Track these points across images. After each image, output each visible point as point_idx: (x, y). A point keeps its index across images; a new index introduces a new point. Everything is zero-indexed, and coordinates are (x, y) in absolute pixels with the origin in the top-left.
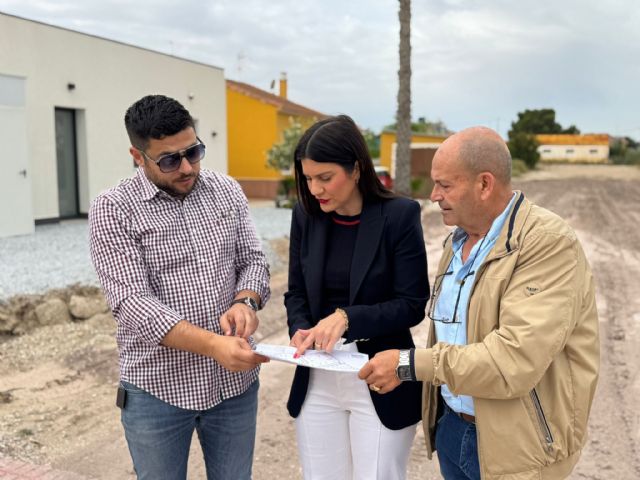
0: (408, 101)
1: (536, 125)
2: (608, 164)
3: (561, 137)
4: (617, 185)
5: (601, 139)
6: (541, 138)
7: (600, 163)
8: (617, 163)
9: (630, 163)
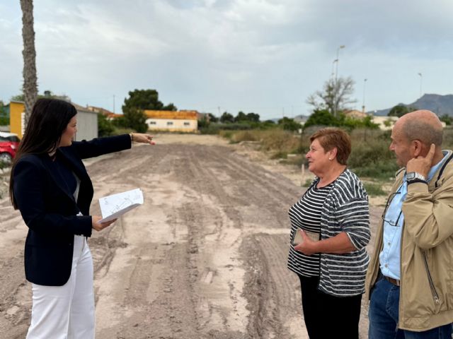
0: (34, 77)
1: (143, 102)
2: (198, 134)
3: (163, 113)
4: (202, 149)
5: (192, 114)
6: (147, 112)
7: (192, 133)
8: (203, 133)
9: (212, 133)
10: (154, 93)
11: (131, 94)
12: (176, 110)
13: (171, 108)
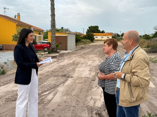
3: (100, 34)
10: (97, 27)
11: (89, 27)
12: (105, 33)
13: (103, 32)
